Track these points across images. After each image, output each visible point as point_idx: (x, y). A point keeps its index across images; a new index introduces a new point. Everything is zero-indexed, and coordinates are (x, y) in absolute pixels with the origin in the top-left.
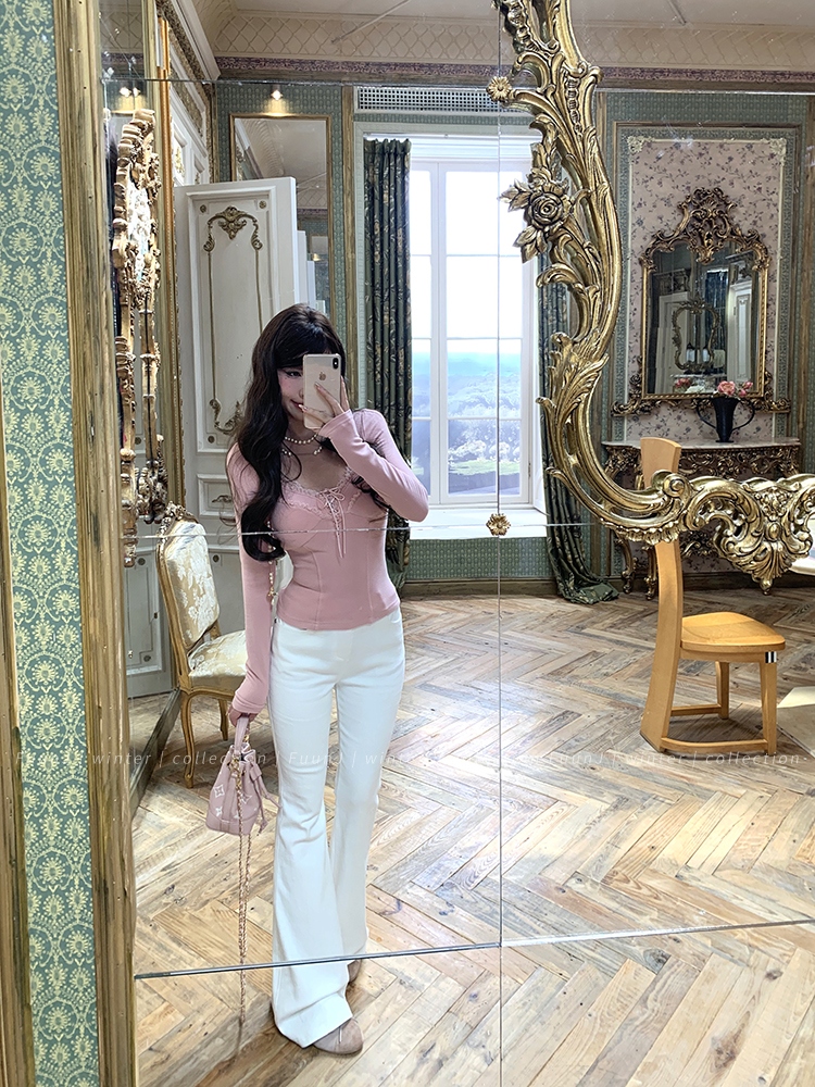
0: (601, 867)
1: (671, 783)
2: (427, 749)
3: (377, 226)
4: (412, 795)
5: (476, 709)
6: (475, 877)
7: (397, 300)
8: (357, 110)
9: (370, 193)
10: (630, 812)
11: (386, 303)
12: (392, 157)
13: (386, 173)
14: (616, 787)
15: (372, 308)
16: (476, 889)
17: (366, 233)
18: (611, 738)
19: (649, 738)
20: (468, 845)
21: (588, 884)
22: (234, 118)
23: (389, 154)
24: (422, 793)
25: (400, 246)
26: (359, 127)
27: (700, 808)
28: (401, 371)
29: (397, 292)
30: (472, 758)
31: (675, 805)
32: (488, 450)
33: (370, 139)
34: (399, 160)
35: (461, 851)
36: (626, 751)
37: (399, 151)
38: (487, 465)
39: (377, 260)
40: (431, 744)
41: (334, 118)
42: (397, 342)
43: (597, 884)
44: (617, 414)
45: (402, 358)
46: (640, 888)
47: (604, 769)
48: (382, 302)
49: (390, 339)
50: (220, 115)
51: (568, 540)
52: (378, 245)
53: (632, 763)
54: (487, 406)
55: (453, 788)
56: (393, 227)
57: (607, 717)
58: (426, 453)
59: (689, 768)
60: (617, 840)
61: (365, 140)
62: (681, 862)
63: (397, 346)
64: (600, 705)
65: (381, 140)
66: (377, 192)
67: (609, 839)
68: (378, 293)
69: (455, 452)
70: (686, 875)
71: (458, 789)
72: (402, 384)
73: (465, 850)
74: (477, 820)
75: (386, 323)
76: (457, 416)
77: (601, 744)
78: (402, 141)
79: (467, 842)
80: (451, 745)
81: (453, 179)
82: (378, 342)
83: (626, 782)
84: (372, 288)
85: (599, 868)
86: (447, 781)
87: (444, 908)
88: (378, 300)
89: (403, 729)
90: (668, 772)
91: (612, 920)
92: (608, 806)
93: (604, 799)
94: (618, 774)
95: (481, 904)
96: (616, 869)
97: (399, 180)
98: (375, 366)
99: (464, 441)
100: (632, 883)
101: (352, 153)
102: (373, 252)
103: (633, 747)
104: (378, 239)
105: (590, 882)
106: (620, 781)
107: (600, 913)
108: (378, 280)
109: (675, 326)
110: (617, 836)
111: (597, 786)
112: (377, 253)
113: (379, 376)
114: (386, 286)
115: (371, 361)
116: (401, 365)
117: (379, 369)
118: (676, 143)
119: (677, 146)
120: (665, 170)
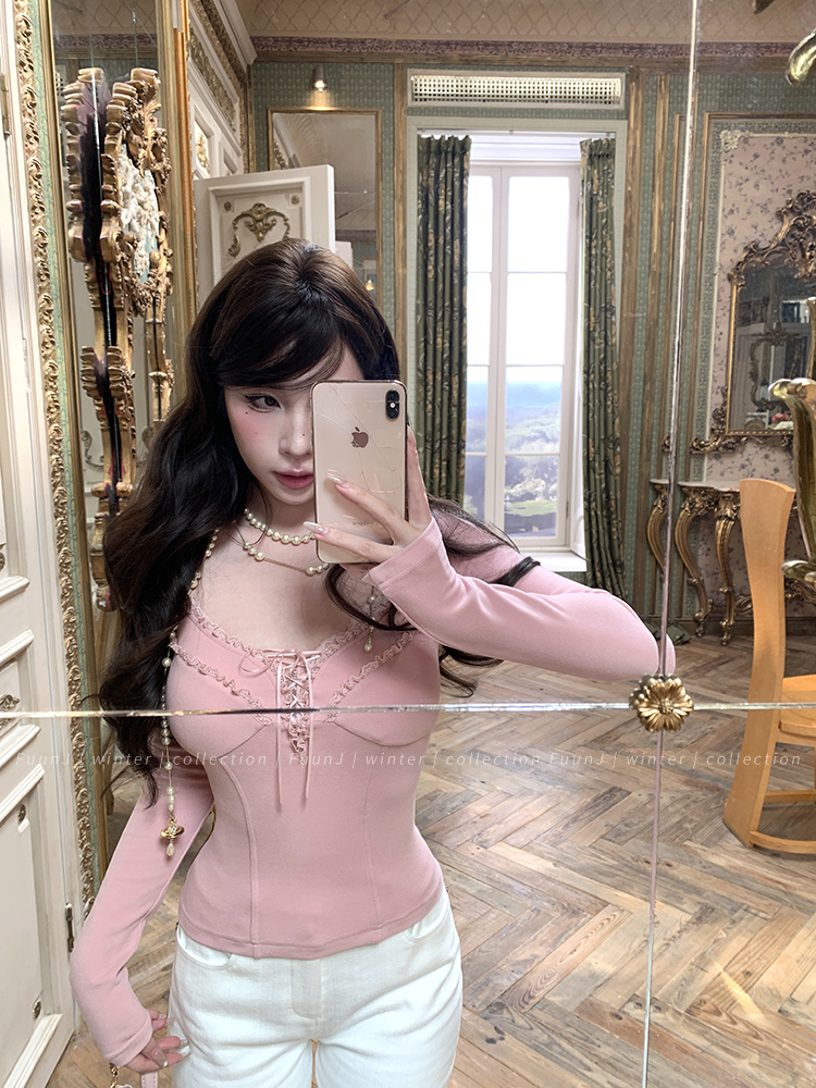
0: (684, 993)
1: (763, 889)
2: (476, 832)
3: (431, 237)
4: (459, 892)
5: (532, 784)
6: (531, 997)
7: (451, 320)
8: (410, 103)
9: (425, 201)
10: (717, 927)
11: (440, 324)
12: (450, 156)
13: (442, 175)
14: (698, 892)
15: (424, 330)
16: (532, 1012)
17: (418, 245)
18: (688, 825)
19: (734, 827)
20: (522, 957)
21: (669, 1015)
22: (272, 112)
23: (446, 154)
24: (468, 889)
25: (457, 259)
26: (413, 123)
27: (802, 925)
28: (455, 400)
29: (452, 312)
30: (526, 847)
31: (772, 920)
32: (547, 488)
33: (425, 136)
34: (457, 160)
35: (514, 965)
36: (707, 843)
37: (458, 149)
38: (547, 506)
39: (431, 275)
40: (480, 826)
41: (384, 111)
42: (450, 368)
43: (680, 1014)
44: (696, 451)
45: (455, 386)
46: (734, 1023)
47: (682, 867)
48: (435, 323)
49: (443, 365)
50: (257, 110)
51: (610, 576)
52: (432, 259)
53: (715, 860)
54: (548, 441)
55: (505, 885)
56: (448, 238)
57: (682, 799)
58: (480, 492)
59: (785, 870)
60: (702, 963)
61: (419, 136)
62: (785, 991)
63: (450, 373)
64: (674, 784)
65: (437, 137)
66: (431, 198)
67: (693, 960)
68: (431, 313)
69: (512, 491)
70: (791, 1010)
71: (510, 886)
72: (455, 415)
73: (518, 963)
74: (532, 928)
75: (439, 347)
76: (515, 452)
77: (678, 834)
78: (461, 138)
79: (522, 954)
80: (502, 829)
81: (517, 184)
82: (430, 367)
83: (709, 884)
84: (424, 307)
85: (682, 995)
86: (497, 875)
87: (493, 1034)
88: (431, 321)
89: (449, 806)
90: (761, 876)
91: (701, 1060)
92: (689, 917)
93: (684, 907)
94: (699, 874)
95: (537, 1032)
96: (706, 997)
97: (457, 184)
98: (426, 396)
99: (521, 479)
100: (724, 1017)
101: (404, 152)
102: (426, 265)
103: (715, 839)
104: (432, 252)
105: (671, 1011)
106: (701, 885)
107: (686, 1052)
108: (431, 297)
109: (752, 359)
110: (703, 956)
111: (677, 890)
112: (430, 267)
113: (430, 407)
114: (440, 304)
115: (422, 390)
116: (455, 394)
117: (430, 398)
118: (778, 138)
119: (780, 141)
120: (763, 170)
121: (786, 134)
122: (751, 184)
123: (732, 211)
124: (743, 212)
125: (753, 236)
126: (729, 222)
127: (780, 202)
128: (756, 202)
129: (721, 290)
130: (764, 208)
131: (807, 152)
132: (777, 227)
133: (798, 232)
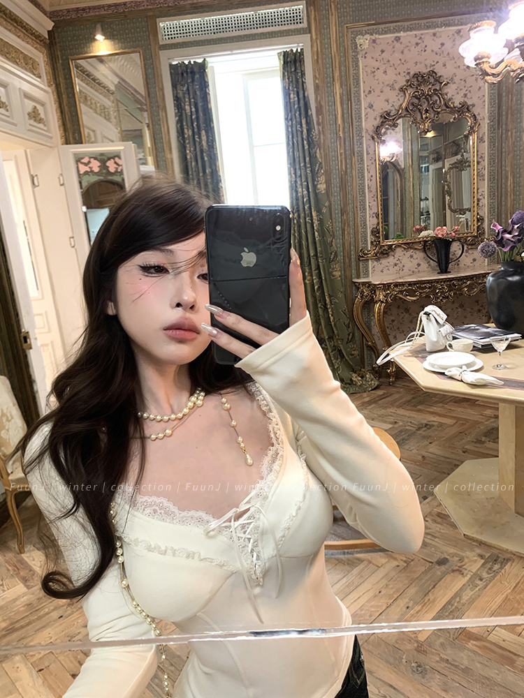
44: (362, 258)
118: (396, 37)
119: (398, 39)
120: (389, 61)
121: (402, 34)
122: (381, 71)
123: (370, 92)
124: (378, 92)
125: (387, 108)
126: (368, 100)
127: (401, 81)
128: (386, 83)
129: (368, 146)
130: (392, 87)
131: (417, 44)
132: (402, 99)
133: (416, 101)
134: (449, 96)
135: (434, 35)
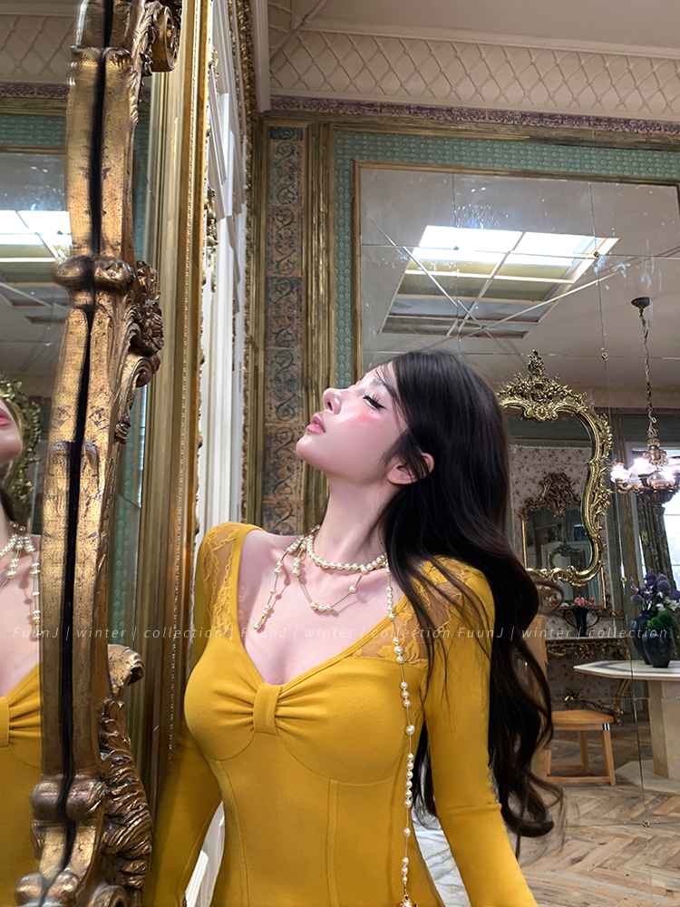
119: (537, 450)
121: (540, 447)
122: (525, 469)
123: (517, 482)
124: (522, 483)
125: (530, 495)
126: (517, 487)
127: (540, 478)
128: (529, 478)
129: (516, 522)
130: (533, 481)
131: (551, 456)
132: (541, 490)
133: (551, 493)
134: (576, 492)
135: (563, 451)
